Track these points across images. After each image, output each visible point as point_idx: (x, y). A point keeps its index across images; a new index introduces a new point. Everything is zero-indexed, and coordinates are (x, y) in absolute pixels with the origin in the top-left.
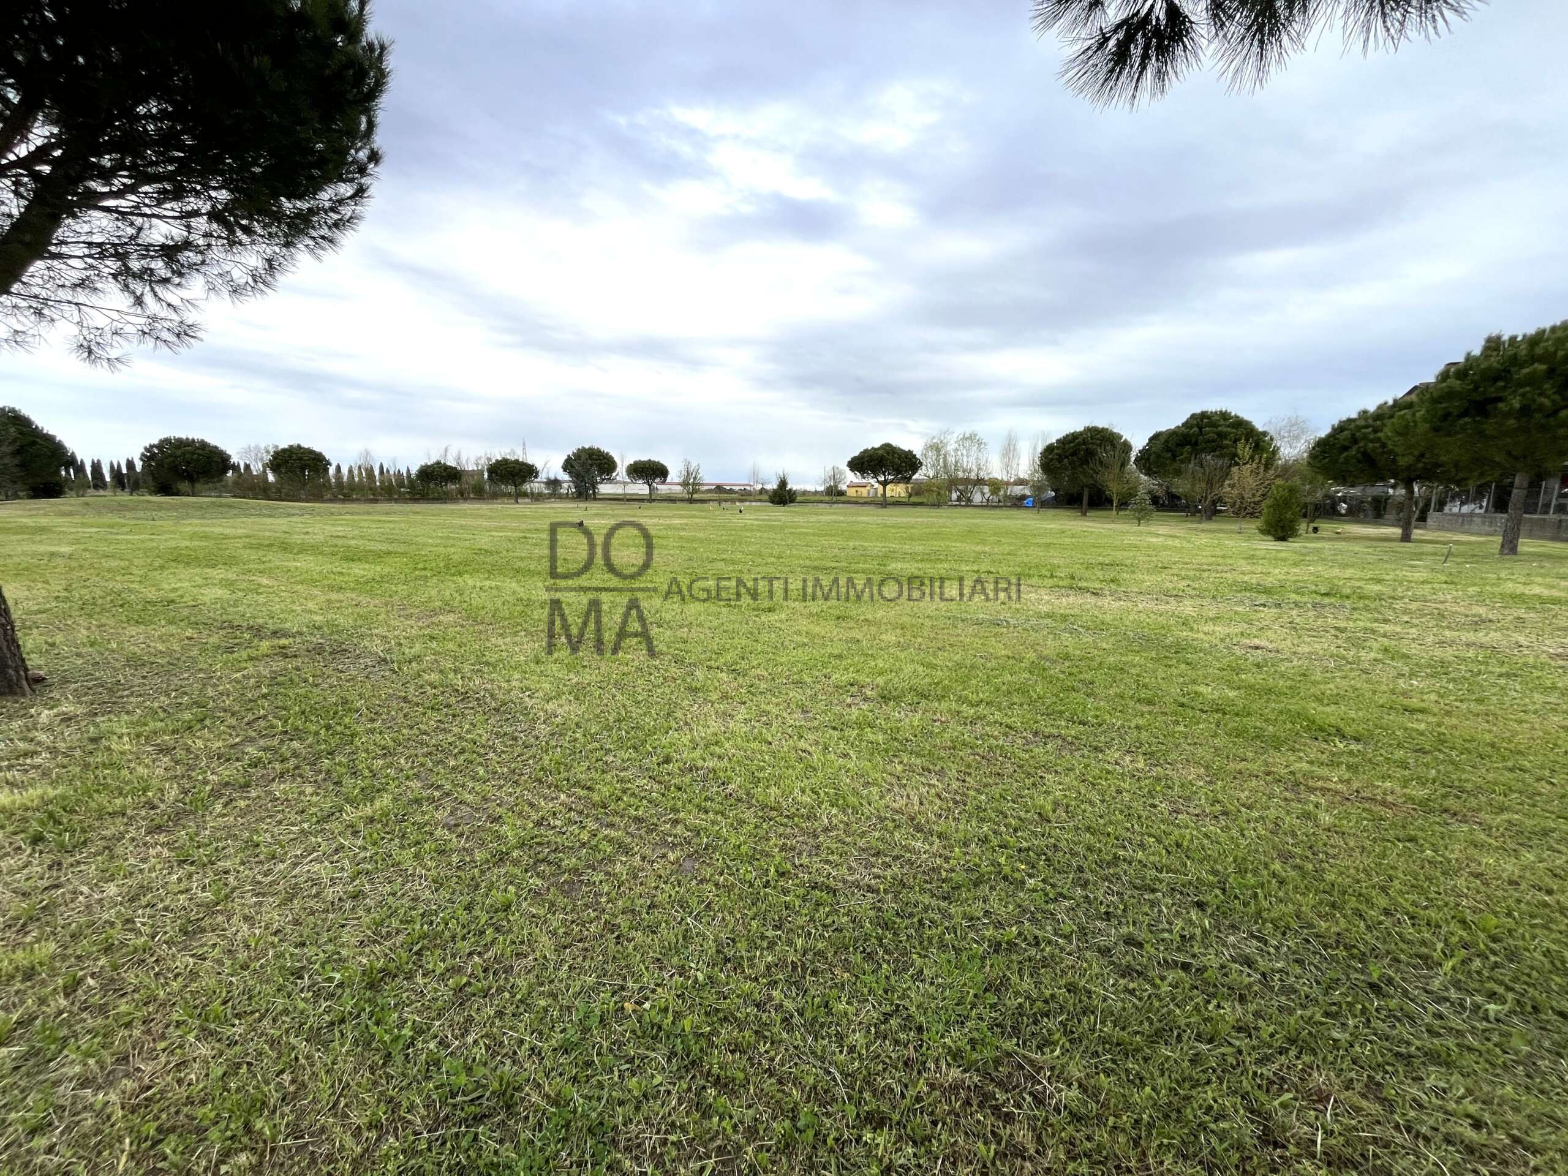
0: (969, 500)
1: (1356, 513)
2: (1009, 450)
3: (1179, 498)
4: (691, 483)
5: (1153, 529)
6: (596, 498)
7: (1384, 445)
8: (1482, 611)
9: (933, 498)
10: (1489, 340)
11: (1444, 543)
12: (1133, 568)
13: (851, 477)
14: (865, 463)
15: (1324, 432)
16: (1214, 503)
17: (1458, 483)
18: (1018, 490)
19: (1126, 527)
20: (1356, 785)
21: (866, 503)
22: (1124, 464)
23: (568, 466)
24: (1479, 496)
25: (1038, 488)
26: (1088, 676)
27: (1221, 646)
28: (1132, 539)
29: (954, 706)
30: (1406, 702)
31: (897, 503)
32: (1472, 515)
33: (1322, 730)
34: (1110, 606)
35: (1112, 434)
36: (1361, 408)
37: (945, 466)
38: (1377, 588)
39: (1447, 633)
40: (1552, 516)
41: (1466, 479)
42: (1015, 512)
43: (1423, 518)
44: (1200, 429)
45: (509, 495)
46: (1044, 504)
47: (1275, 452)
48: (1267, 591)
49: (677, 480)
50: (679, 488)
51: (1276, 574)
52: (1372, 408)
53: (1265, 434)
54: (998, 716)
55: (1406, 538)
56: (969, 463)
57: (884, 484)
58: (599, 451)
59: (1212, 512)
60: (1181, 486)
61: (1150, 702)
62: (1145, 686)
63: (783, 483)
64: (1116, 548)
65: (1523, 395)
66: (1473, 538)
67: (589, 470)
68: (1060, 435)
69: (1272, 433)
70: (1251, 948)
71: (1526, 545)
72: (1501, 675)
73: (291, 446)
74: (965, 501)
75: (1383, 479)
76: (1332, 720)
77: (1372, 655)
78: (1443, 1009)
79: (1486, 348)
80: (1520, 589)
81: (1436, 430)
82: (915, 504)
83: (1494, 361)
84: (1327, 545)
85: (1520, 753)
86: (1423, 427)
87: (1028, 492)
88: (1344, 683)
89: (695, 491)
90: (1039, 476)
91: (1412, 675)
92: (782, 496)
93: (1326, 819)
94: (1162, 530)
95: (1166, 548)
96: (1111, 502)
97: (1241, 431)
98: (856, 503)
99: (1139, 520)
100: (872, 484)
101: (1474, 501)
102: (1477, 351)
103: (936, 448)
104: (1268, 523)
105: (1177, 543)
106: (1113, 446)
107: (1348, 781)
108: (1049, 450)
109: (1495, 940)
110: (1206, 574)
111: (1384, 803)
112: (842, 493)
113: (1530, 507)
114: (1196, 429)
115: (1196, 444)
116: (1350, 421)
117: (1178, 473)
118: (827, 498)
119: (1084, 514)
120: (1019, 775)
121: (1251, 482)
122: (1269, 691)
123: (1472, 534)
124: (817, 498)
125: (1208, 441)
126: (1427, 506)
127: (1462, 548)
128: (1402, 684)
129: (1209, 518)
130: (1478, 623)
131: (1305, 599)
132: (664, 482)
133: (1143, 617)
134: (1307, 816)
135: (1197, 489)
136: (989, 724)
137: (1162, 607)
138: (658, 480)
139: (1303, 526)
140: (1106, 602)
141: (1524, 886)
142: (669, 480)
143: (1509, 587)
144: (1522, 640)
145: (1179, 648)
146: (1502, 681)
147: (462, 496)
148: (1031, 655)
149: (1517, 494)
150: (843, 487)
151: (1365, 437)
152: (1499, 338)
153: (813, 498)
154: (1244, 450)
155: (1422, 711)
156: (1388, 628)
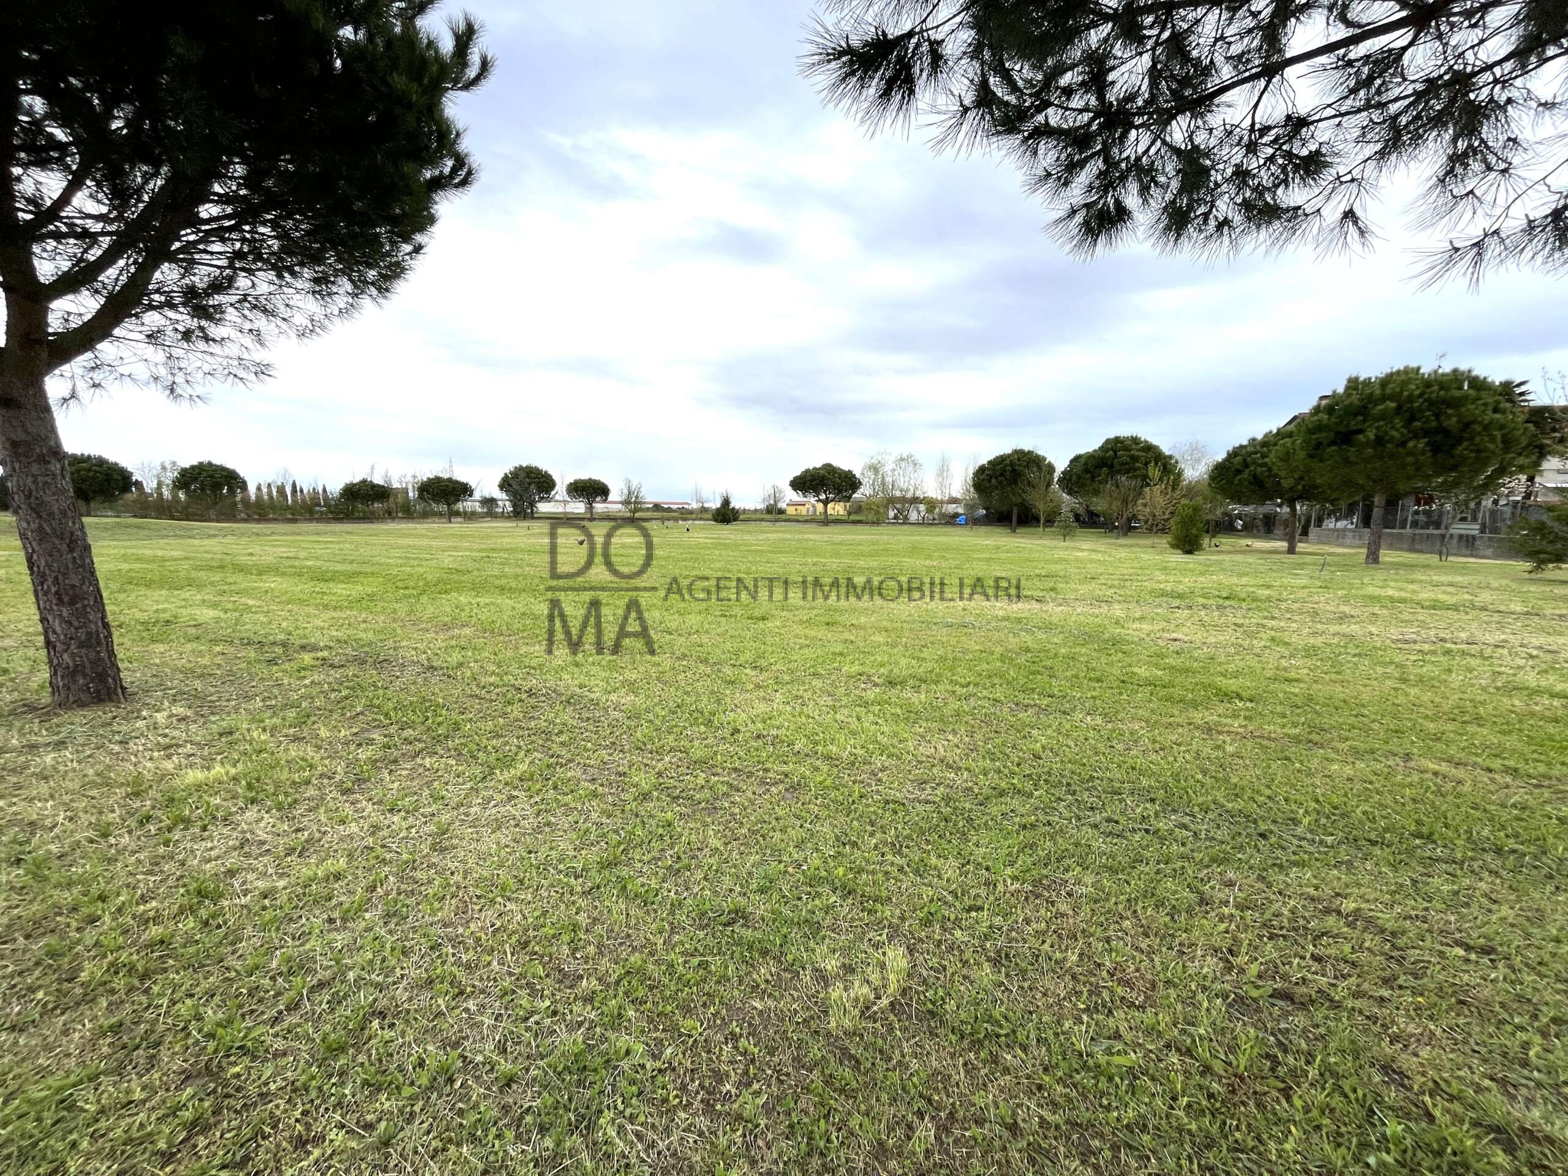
0: (906, 518)
1: (1250, 529)
2: (943, 471)
3: (1098, 516)
4: (632, 501)
5: (1078, 545)
6: (532, 517)
7: (1270, 470)
8: (1346, 609)
9: (871, 517)
10: (1350, 380)
11: (1322, 555)
12: (1066, 579)
13: (792, 495)
14: (806, 483)
15: (1221, 456)
16: (1129, 521)
17: (1332, 502)
18: (951, 508)
19: (1054, 543)
20: (1250, 728)
21: (806, 521)
22: (1049, 485)
23: (505, 484)
24: (1349, 515)
25: (970, 507)
26: (1049, 663)
27: (1147, 639)
28: (1062, 554)
29: (949, 688)
30: (1287, 675)
31: (837, 521)
32: (1344, 530)
33: (1226, 695)
34: (1054, 611)
35: (1038, 456)
36: (1251, 436)
37: (883, 484)
38: (1267, 592)
39: (1319, 626)
40: (1408, 531)
41: (1337, 499)
42: (949, 529)
43: (1305, 533)
44: (1115, 452)
45: (440, 515)
46: (976, 522)
47: (1180, 474)
48: (1180, 596)
49: (619, 499)
50: (620, 506)
51: (1186, 583)
52: (1259, 437)
53: (1171, 457)
54: (985, 693)
55: (1291, 550)
56: (905, 482)
57: (826, 503)
58: (537, 469)
59: (1128, 529)
60: (1099, 504)
61: (1099, 680)
62: (1094, 669)
63: (726, 502)
64: (1047, 561)
65: (1378, 428)
66: (1346, 550)
67: (527, 489)
68: (991, 457)
69: (1177, 456)
70: (1187, 820)
71: (1387, 556)
72: (1355, 655)
73: (201, 463)
74: (902, 519)
75: (1271, 499)
76: (1234, 688)
77: (1262, 643)
78: (1304, 843)
79: (1347, 388)
80: (1378, 592)
81: (1311, 456)
82: (854, 522)
83: (1355, 398)
84: (1227, 557)
85: (1363, 706)
86: (1302, 454)
87: (961, 510)
88: (1242, 664)
89: (636, 511)
90: (973, 494)
91: (1292, 656)
92: (726, 514)
93: (1230, 749)
94: (1086, 545)
95: (1091, 561)
96: (1038, 521)
97: (1150, 454)
98: (798, 521)
99: (1065, 536)
100: (811, 503)
101: (1346, 518)
102: (1341, 390)
103: (875, 469)
104: (1176, 538)
105: (1100, 557)
106: (1040, 468)
107: (1245, 726)
108: (982, 470)
109: (1336, 808)
110: (1128, 584)
111: (1269, 739)
112: (781, 512)
113: (1388, 524)
114: (1111, 453)
115: (1112, 466)
116: (1241, 447)
117: (1097, 493)
118: (768, 517)
119: (1014, 531)
120: (1013, 731)
121: (1160, 501)
122: (1188, 670)
123: (1345, 547)
124: (758, 516)
125: (1123, 464)
126: (1308, 522)
127: (1336, 559)
128: (1284, 663)
129: (1125, 534)
130: (1343, 618)
131: (1211, 602)
132: (605, 501)
133: (1082, 618)
134: (1218, 747)
135: (1114, 507)
136: (980, 699)
137: (1097, 611)
138: (598, 499)
139: (1206, 541)
140: (1050, 607)
141: (1356, 780)
142: (610, 498)
143: (1370, 590)
144: (1374, 630)
145: (1115, 642)
146: (1356, 659)
147: (389, 515)
148: (999, 650)
149: (1377, 512)
150: (782, 505)
151: (1254, 462)
152: (1357, 379)
153: (754, 517)
154: (1154, 472)
155: (1297, 680)
156: (1274, 623)
